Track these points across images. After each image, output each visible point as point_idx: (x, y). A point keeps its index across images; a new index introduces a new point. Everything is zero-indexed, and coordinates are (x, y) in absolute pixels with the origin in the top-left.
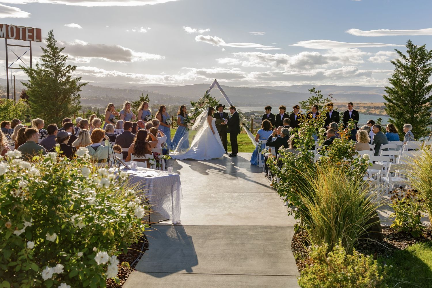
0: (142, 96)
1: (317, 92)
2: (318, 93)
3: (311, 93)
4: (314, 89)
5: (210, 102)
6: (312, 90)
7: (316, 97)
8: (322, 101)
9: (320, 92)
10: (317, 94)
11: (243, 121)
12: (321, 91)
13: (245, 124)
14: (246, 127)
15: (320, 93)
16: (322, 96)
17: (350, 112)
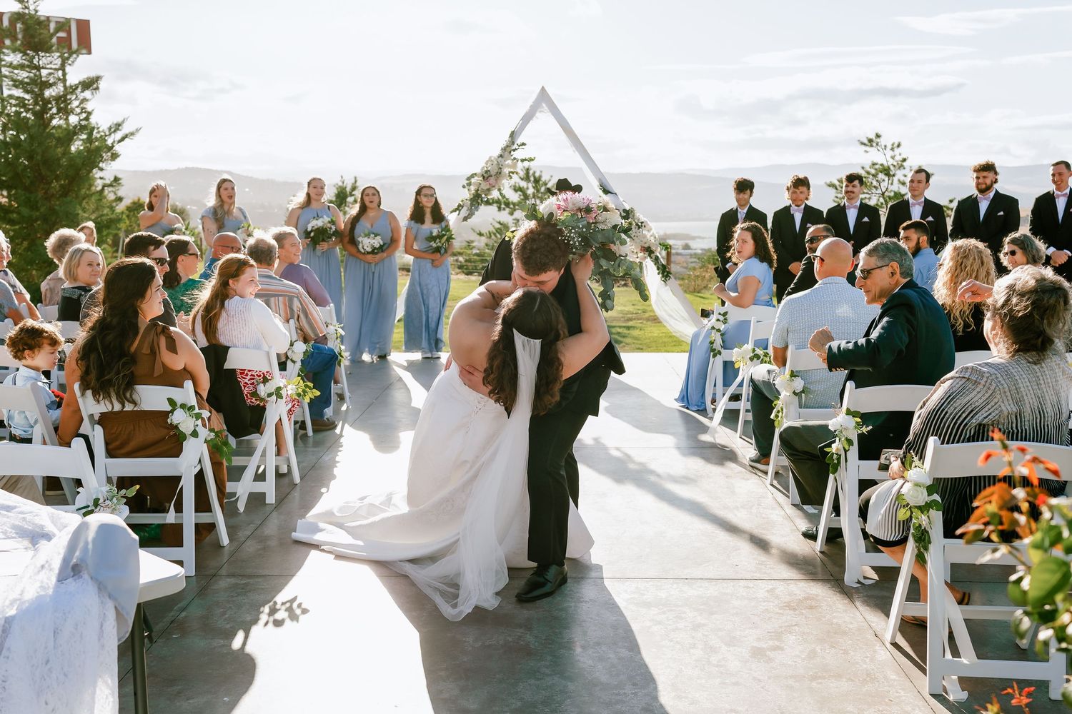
0: (340, 184)
1: (889, 147)
2: (892, 149)
3: (866, 152)
4: (878, 136)
5: (538, 191)
6: (871, 141)
7: (882, 165)
8: (902, 178)
9: (899, 146)
10: (889, 153)
11: (645, 236)
12: (902, 144)
13: (653, 248)
14: (656, 260)
15: (897, 151)
16: (904, 160)
17: (1059, 196)
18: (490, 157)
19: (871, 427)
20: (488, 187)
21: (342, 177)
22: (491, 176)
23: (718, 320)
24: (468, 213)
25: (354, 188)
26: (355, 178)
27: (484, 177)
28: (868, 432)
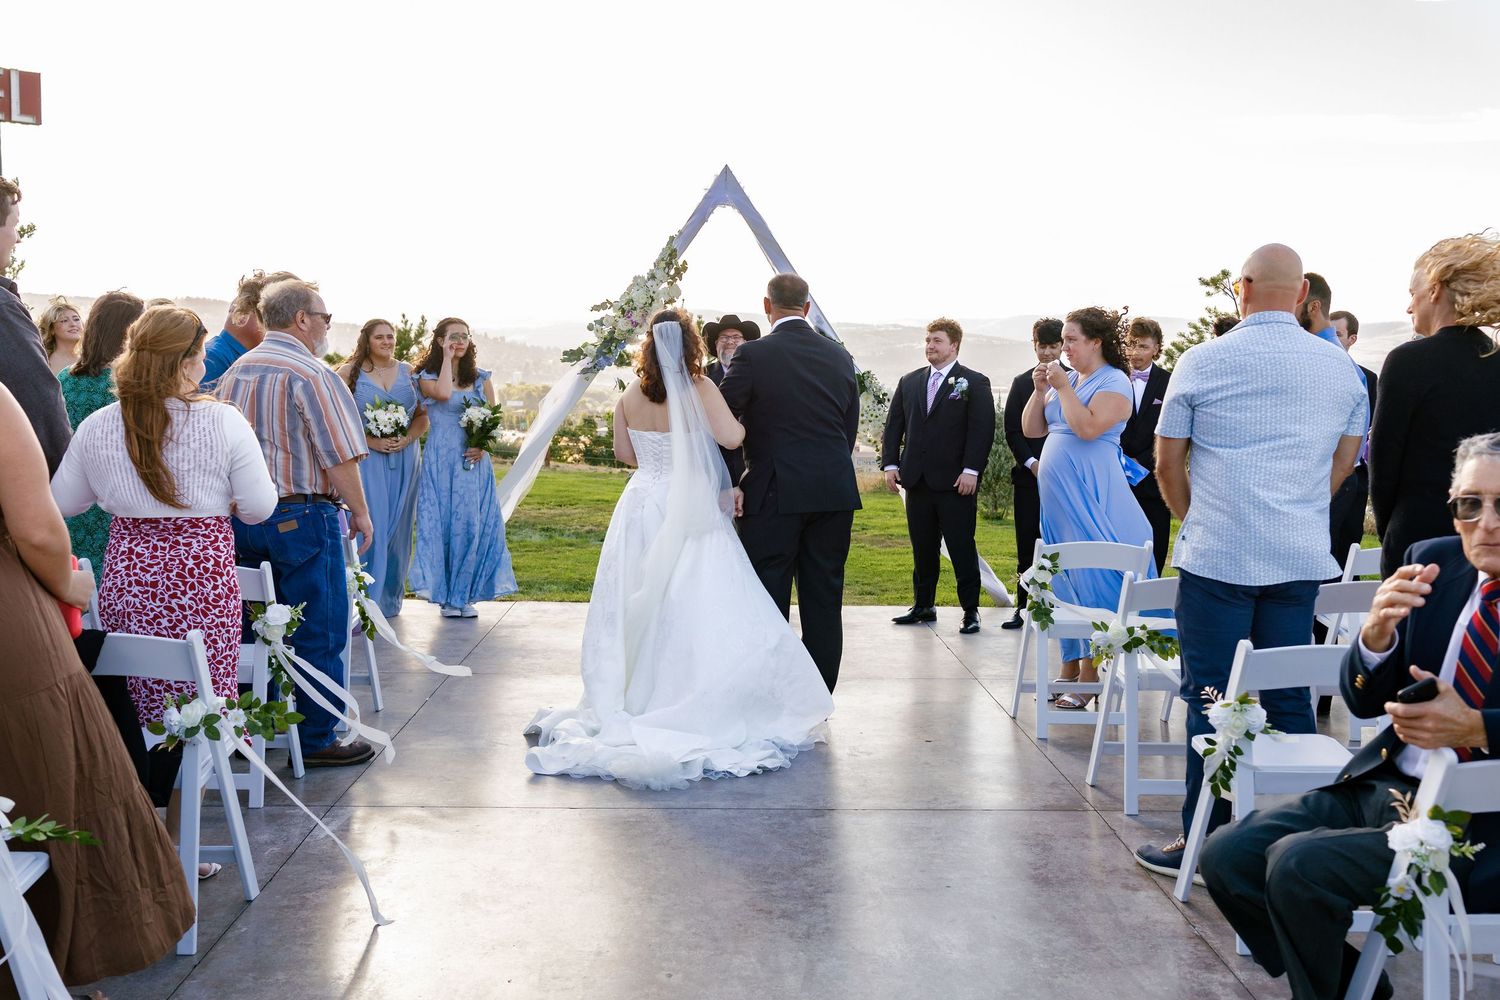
3: (1208, 294)
6: (1214, 279)
18: (636, 278)
19: (1481, 846)
20: (630, 327)
21: (404, 316)
22: (635, 309)
23: (1042, 568)
24: (591, 365)
25: (421, 333)
26: (423, 318)
27: (623, 312)
28: (1476, 855)
